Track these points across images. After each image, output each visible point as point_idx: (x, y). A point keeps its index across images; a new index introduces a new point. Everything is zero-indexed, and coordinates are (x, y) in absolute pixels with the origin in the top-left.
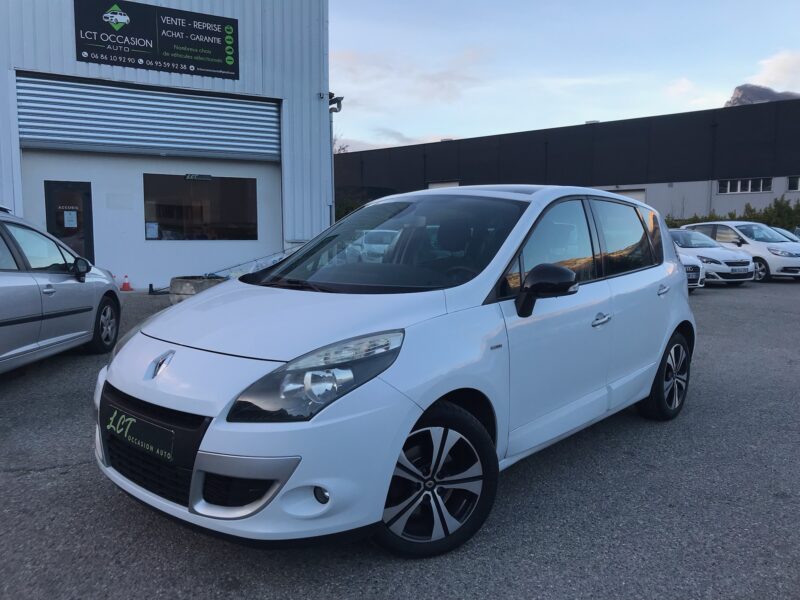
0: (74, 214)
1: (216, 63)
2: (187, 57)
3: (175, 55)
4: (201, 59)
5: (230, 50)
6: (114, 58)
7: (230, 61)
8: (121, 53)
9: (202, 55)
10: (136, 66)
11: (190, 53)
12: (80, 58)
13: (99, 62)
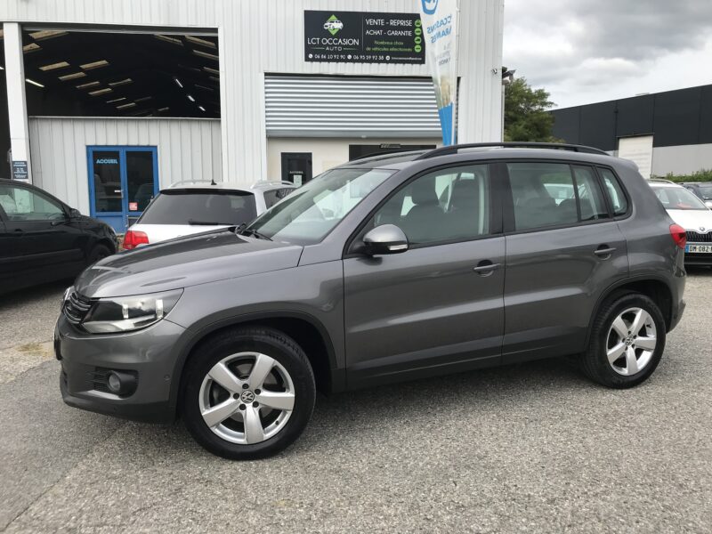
0: (300, 177)
1: (407, 52)
2: (385, 49)
3: (375, 49)
4: (396, 50)
5: (418, 40)
6: (330, 57)
7: (418, 49)
8: (336, 52)
10: (346, 61)
11: (386, 46)
12: (307, 59)
13: (321, 60)
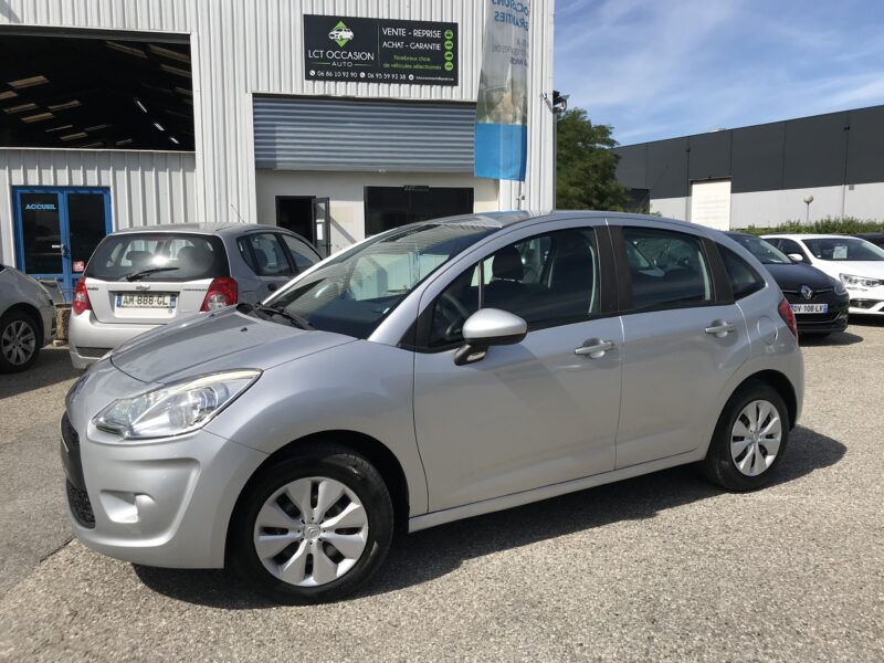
1: (435, 70)
2: (407, 66)
3: (395, 66)
4: (421, 67)
5: (449, 56)
6: (338, 74)
7: (449, 66)
8: (345, 69)
9: (423, 63)
10: (358, 80)
11: (409, 62)
12: (308, 77)
13: (325, 79)
